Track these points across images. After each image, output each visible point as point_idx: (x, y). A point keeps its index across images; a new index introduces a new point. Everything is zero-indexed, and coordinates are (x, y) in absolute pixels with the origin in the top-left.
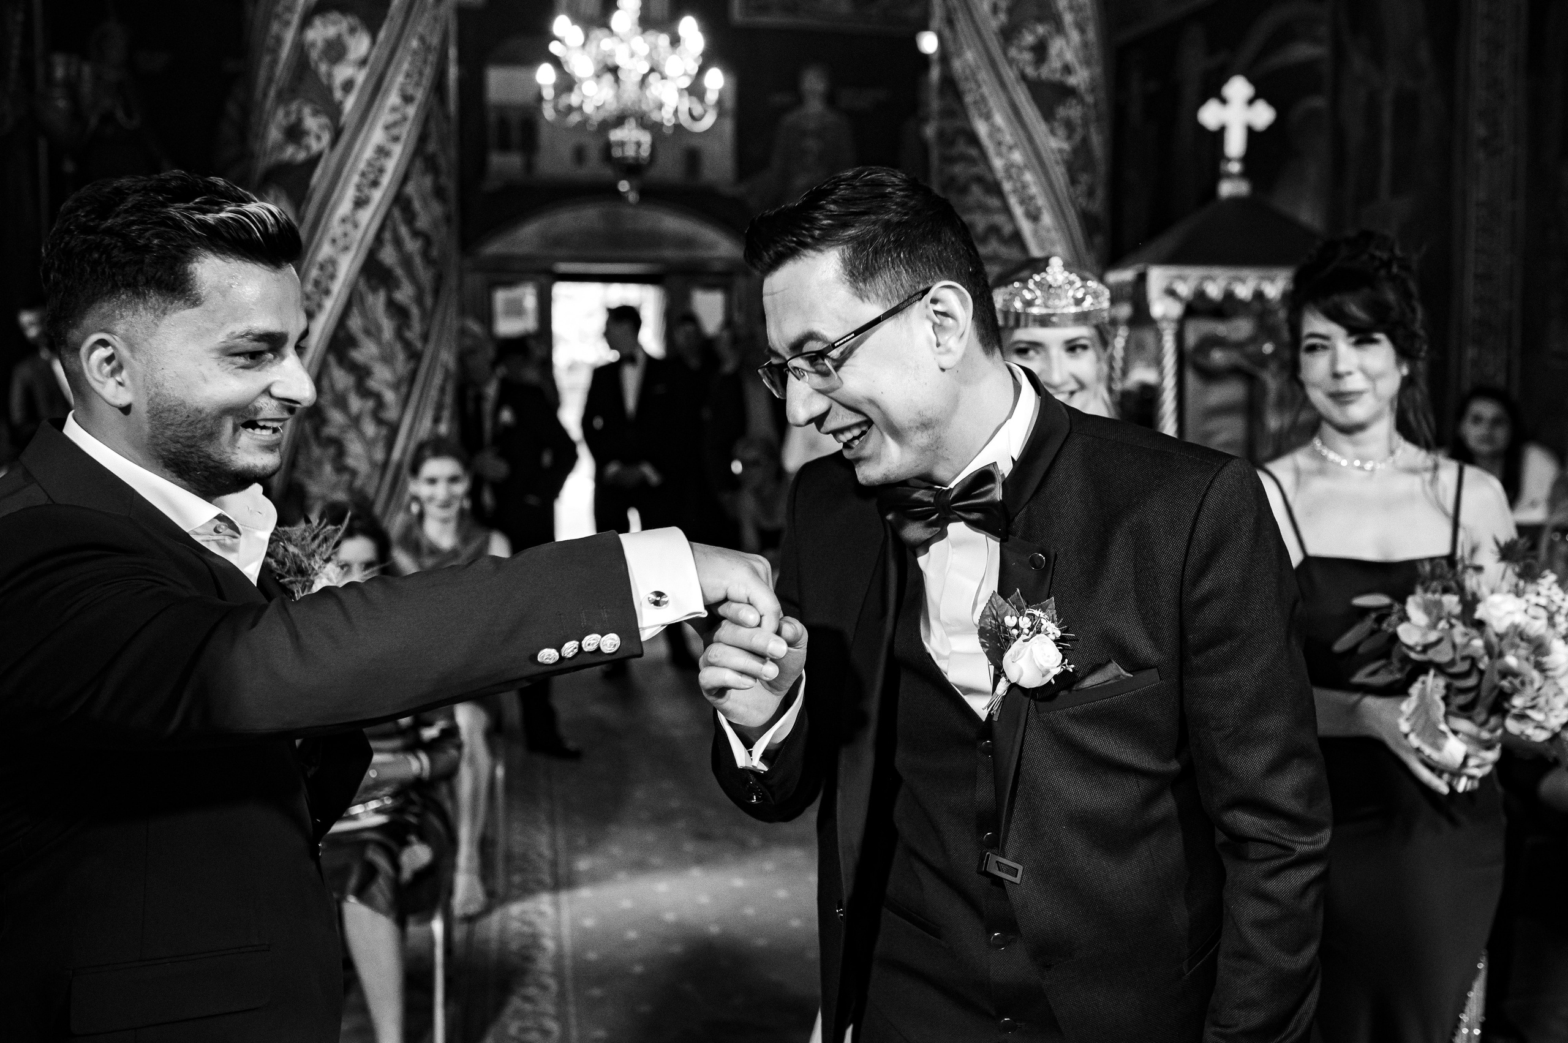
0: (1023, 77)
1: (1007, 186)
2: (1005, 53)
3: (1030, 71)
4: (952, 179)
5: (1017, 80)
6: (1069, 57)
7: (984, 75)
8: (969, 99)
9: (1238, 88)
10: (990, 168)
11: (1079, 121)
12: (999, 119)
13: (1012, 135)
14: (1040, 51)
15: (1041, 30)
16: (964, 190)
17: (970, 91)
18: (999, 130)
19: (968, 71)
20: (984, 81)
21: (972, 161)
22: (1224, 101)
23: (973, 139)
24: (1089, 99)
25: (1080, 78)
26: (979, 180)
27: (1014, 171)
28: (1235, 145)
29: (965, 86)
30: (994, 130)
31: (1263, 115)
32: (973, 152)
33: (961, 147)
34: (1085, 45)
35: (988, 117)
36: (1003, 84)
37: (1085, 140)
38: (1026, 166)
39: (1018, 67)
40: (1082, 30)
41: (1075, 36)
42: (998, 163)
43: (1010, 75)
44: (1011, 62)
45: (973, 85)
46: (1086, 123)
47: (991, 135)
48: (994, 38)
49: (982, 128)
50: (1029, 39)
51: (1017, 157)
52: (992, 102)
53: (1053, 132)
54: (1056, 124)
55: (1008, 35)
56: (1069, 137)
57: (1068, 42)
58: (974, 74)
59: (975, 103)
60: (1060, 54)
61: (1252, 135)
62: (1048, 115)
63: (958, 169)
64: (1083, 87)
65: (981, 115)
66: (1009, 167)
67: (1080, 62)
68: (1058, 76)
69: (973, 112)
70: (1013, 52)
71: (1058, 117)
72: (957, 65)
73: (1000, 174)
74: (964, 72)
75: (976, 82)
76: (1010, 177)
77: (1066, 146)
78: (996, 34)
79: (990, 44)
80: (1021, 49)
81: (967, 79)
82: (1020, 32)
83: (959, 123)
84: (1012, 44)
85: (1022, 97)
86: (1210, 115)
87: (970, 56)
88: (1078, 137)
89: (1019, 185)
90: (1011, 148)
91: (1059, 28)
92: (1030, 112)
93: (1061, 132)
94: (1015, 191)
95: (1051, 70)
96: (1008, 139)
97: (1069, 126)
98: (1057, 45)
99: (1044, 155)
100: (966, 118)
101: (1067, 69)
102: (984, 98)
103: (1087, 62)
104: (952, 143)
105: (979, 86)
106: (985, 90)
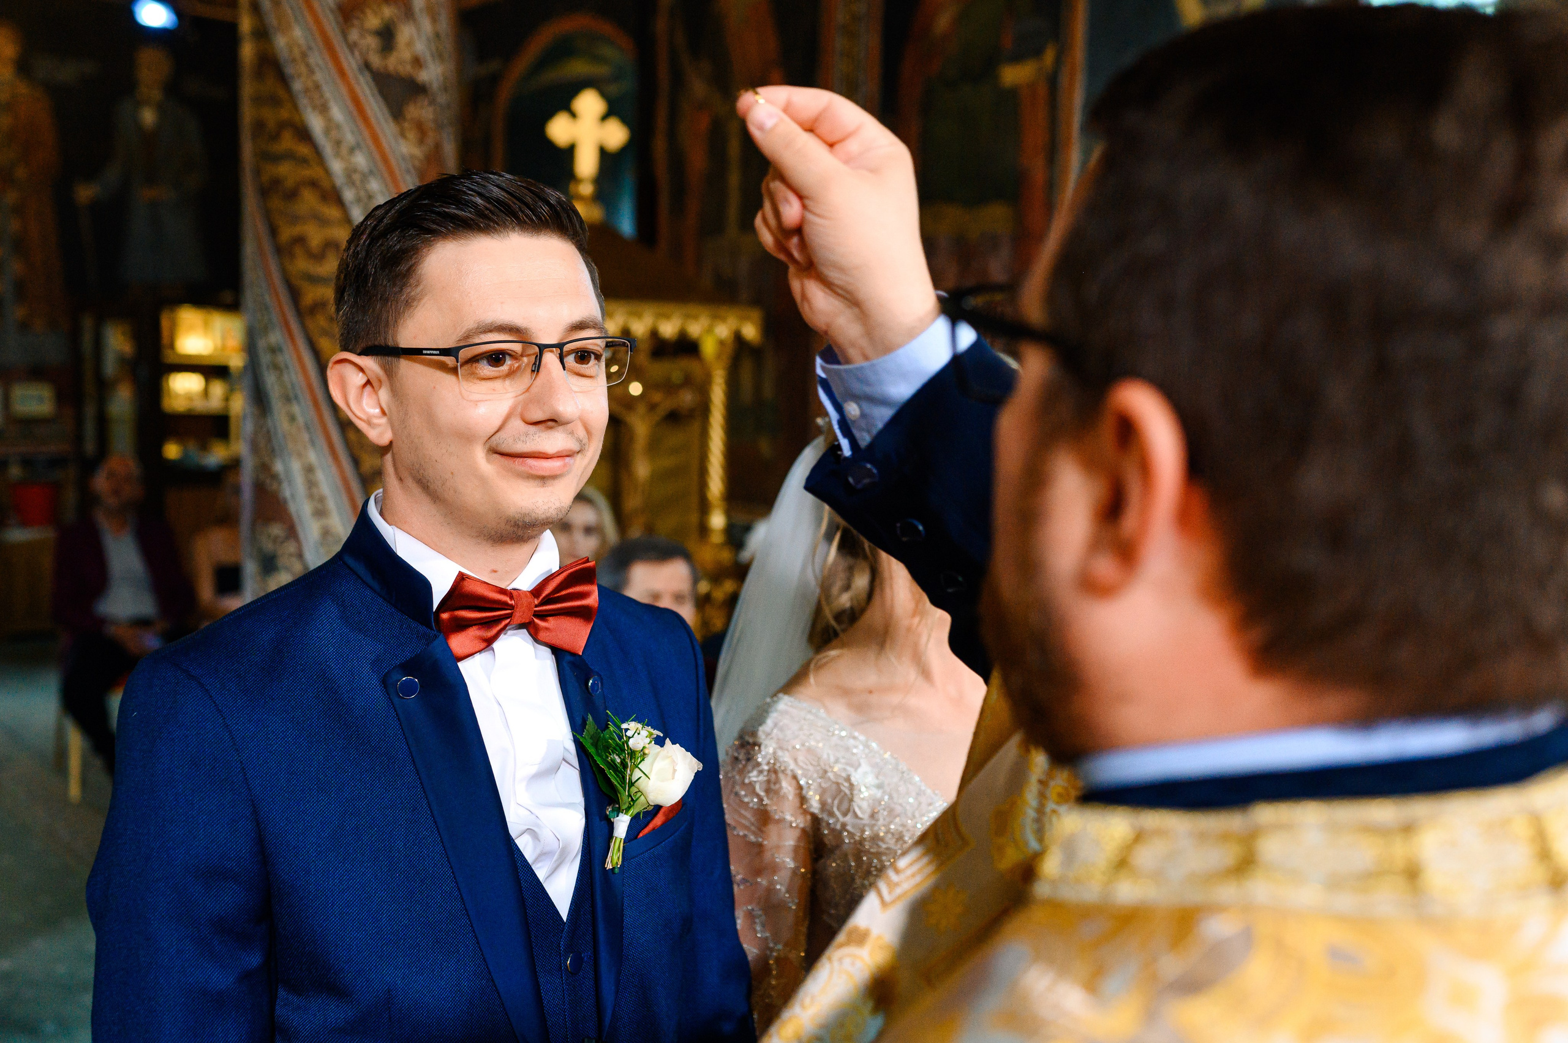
0: (367, 66)
1: (348, 195)
2: (345, 35)
3: (376, 60)
4: (276, 182)
5: (360, 70)
6: (421, 47)
7: (316, 58)
8: (297, 86)
9: (589, 103)
10: (327, 172)
11: (432, 125)
12: (337, 113)
13: (353, 132)
14: (387, 36)
15: (388, 12)
16: (292, 195)
17: (299, 76)
18: (338, 127)
19: (296, 52)
20: (318, 65)
21: (304, 161)
22: (573, 115)
23: (304, 134)
24: (442, 99)
25: (433, 74)
26: (313, 184)
27: (356, 177)
28: (586, 164)
29: (289, 70)
30: (330, 126)
31: (616, 135)
32: (304, 150)
33: (287, 142)
34: (437, 35)
35: (324, 109)
36: (342, 73)
37: (438, 147)
38: (371, 172)
39: (361, 53)
40: (434, 20)
41: (426, 25)
42: (337, 167)
43: (351, 63)
44: (352, 47)
45: (303, 69)
46: (439, 127)
47: (327, 131)
48: (331, 17)
49: (316, 124)
50: (373, 21)
51: (360, 160)
52: (328, 92)
53: (403, 134)
54: (406, 125)
55: (348, 13)
56: (421, 141)
57: (419, 29)
58: (304, 55)
59: (306, 90)
60: (410, 44)
61: (605, 154)
62: (397, 114)
63: (284, 169)
64: (435, 86)
65: (314, 108)
66: (350, 172)
67: (433, 56)
68: (406, 69)
69: (303, 102)
70: (354, 35)
71: (408, 116)
72: (281, 42)
73: (339, 178)
74: (291, 51)
75: (308, 65)
76: (351, 183)
77: (417, 152)
78: (332, 11)
79: (325, 21)
80: (364, 32)
81: (294, 60)
82: (363, 12)
83: (285, 114)
84: (353, 25)
85: (366, 89)
86: (560, 129)
87: (298, 33)
88: (430, 141)
89: (362, 194)
90: (352, 150)
91: (409, 14)
92: (375, 107)
93: (412, 135)
94: (359, 200)
95: (398, 62)
96: (349, 138)
97: (421, 129)
98: (405, 33)
99: (393, 162)
100: (295, 107)
101: (417, 62)
102: (317, 87)
103: (439, 56)
104: (275, 137)
105: (311, 72)
106: (319, 76)
